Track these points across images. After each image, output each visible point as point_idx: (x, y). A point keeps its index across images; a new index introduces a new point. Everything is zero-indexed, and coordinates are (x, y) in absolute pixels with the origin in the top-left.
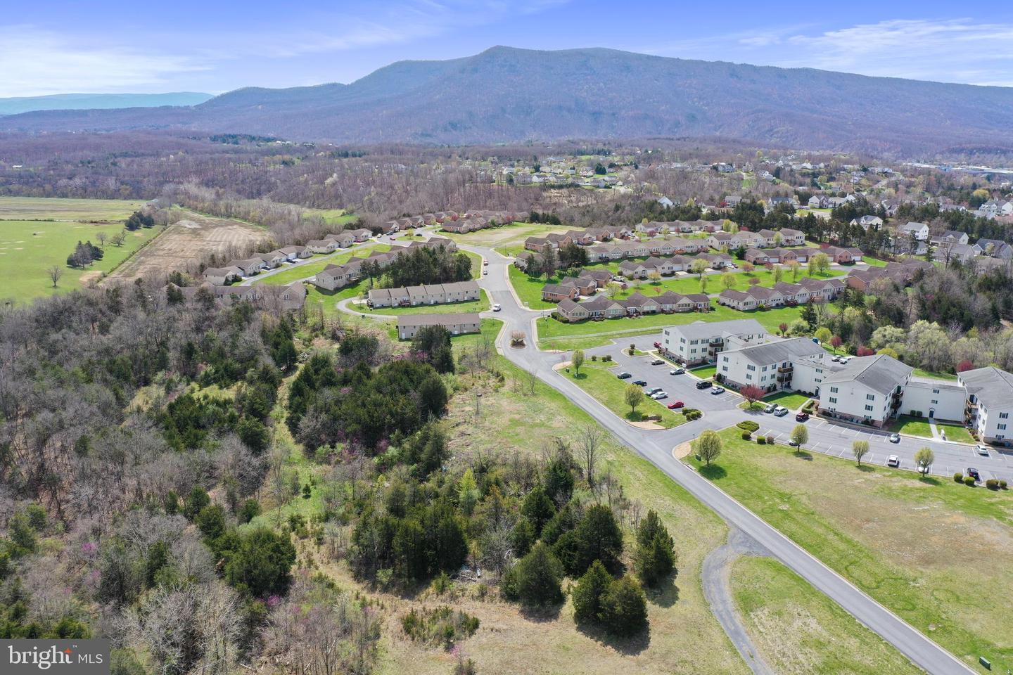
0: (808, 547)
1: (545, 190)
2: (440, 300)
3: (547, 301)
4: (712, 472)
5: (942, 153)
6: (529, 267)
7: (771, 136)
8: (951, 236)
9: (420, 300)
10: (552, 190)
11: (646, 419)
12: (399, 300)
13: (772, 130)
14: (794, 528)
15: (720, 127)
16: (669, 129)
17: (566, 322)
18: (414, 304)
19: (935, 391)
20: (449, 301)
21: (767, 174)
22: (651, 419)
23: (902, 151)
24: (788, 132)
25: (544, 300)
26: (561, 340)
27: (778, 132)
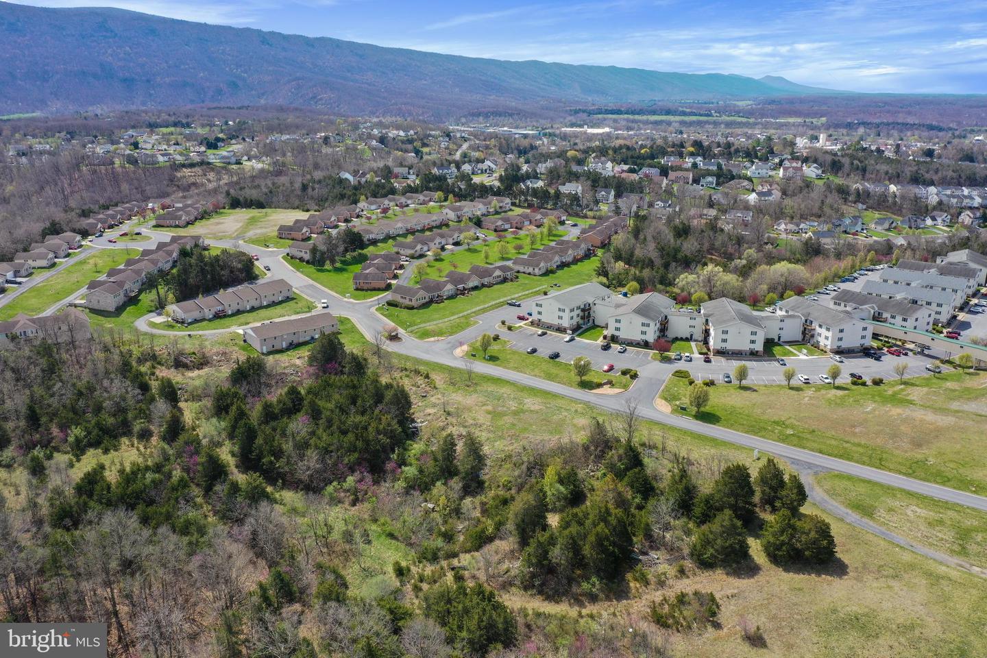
0: (841, 457)
1: (176, 170)
2: (256, 304)
3: (362, 290)
4: (708, 417)
5: (465, 116)
6: (314, 257)
7: (316, 103)
8: (603, 193)
9: (235, 307)
10: (185, 170)
11: (599, 385)
12: (214, 310)
13: (315, 97)
14: (815, 445)
15: (263, 94)
16: (213, 97)
17: (412, 308)
18: (230, 313)
19: (781, 321)
20: (265, 304)
21: (374, 143)
22: (605, 384)
23: (433, 115)
24: (330, 99)
25: (357, 289)
26: (430, 326)
27: (321, 99)
